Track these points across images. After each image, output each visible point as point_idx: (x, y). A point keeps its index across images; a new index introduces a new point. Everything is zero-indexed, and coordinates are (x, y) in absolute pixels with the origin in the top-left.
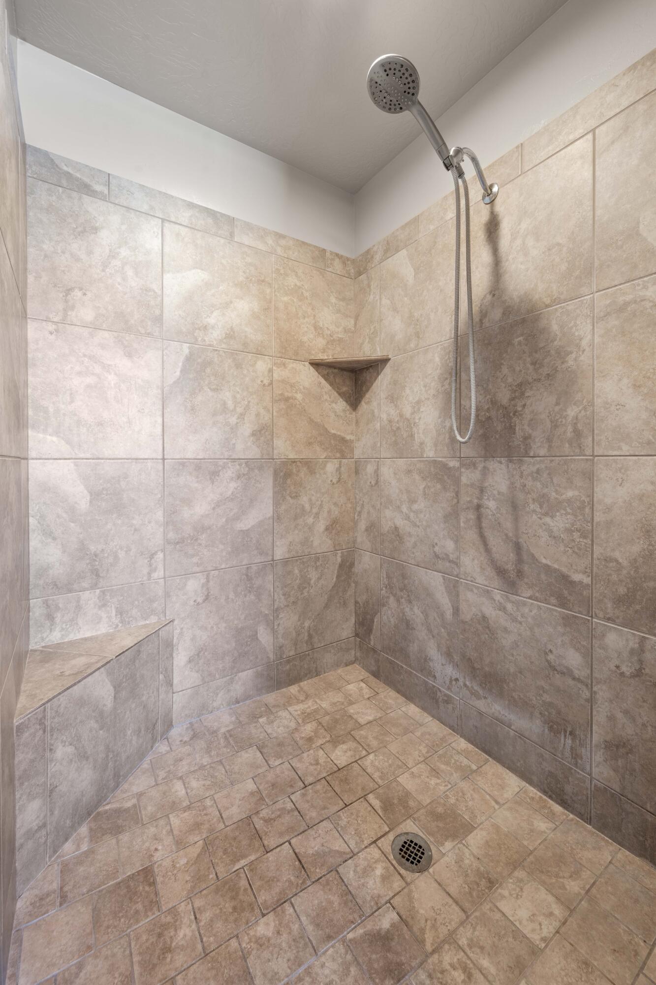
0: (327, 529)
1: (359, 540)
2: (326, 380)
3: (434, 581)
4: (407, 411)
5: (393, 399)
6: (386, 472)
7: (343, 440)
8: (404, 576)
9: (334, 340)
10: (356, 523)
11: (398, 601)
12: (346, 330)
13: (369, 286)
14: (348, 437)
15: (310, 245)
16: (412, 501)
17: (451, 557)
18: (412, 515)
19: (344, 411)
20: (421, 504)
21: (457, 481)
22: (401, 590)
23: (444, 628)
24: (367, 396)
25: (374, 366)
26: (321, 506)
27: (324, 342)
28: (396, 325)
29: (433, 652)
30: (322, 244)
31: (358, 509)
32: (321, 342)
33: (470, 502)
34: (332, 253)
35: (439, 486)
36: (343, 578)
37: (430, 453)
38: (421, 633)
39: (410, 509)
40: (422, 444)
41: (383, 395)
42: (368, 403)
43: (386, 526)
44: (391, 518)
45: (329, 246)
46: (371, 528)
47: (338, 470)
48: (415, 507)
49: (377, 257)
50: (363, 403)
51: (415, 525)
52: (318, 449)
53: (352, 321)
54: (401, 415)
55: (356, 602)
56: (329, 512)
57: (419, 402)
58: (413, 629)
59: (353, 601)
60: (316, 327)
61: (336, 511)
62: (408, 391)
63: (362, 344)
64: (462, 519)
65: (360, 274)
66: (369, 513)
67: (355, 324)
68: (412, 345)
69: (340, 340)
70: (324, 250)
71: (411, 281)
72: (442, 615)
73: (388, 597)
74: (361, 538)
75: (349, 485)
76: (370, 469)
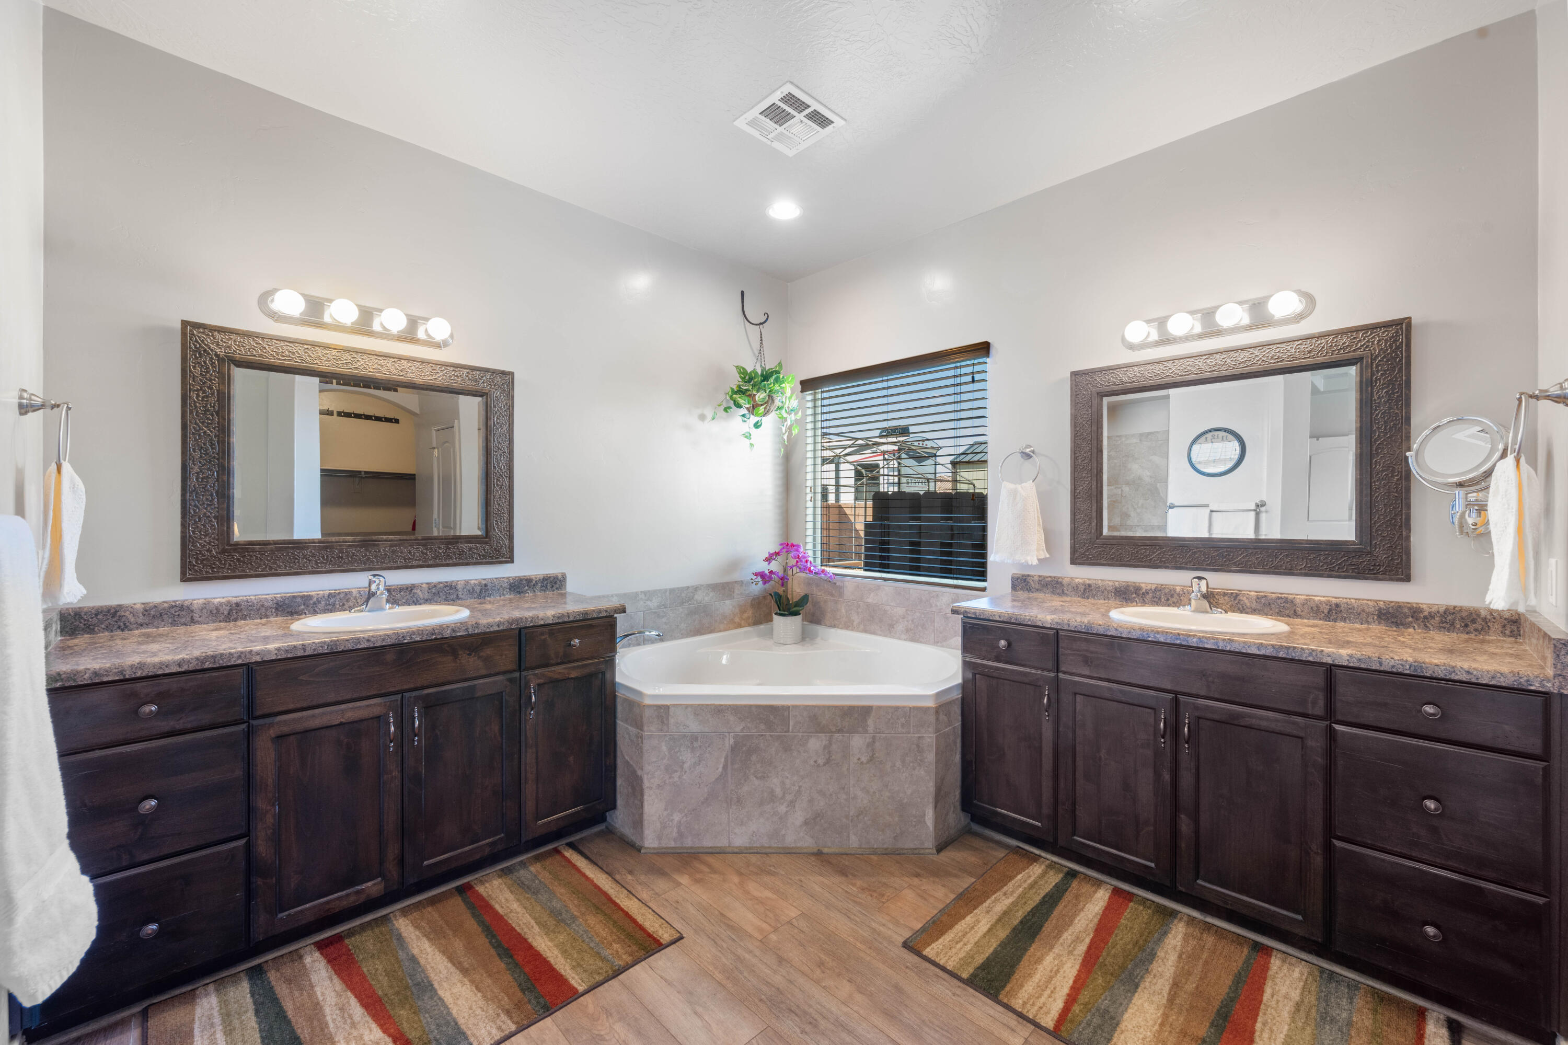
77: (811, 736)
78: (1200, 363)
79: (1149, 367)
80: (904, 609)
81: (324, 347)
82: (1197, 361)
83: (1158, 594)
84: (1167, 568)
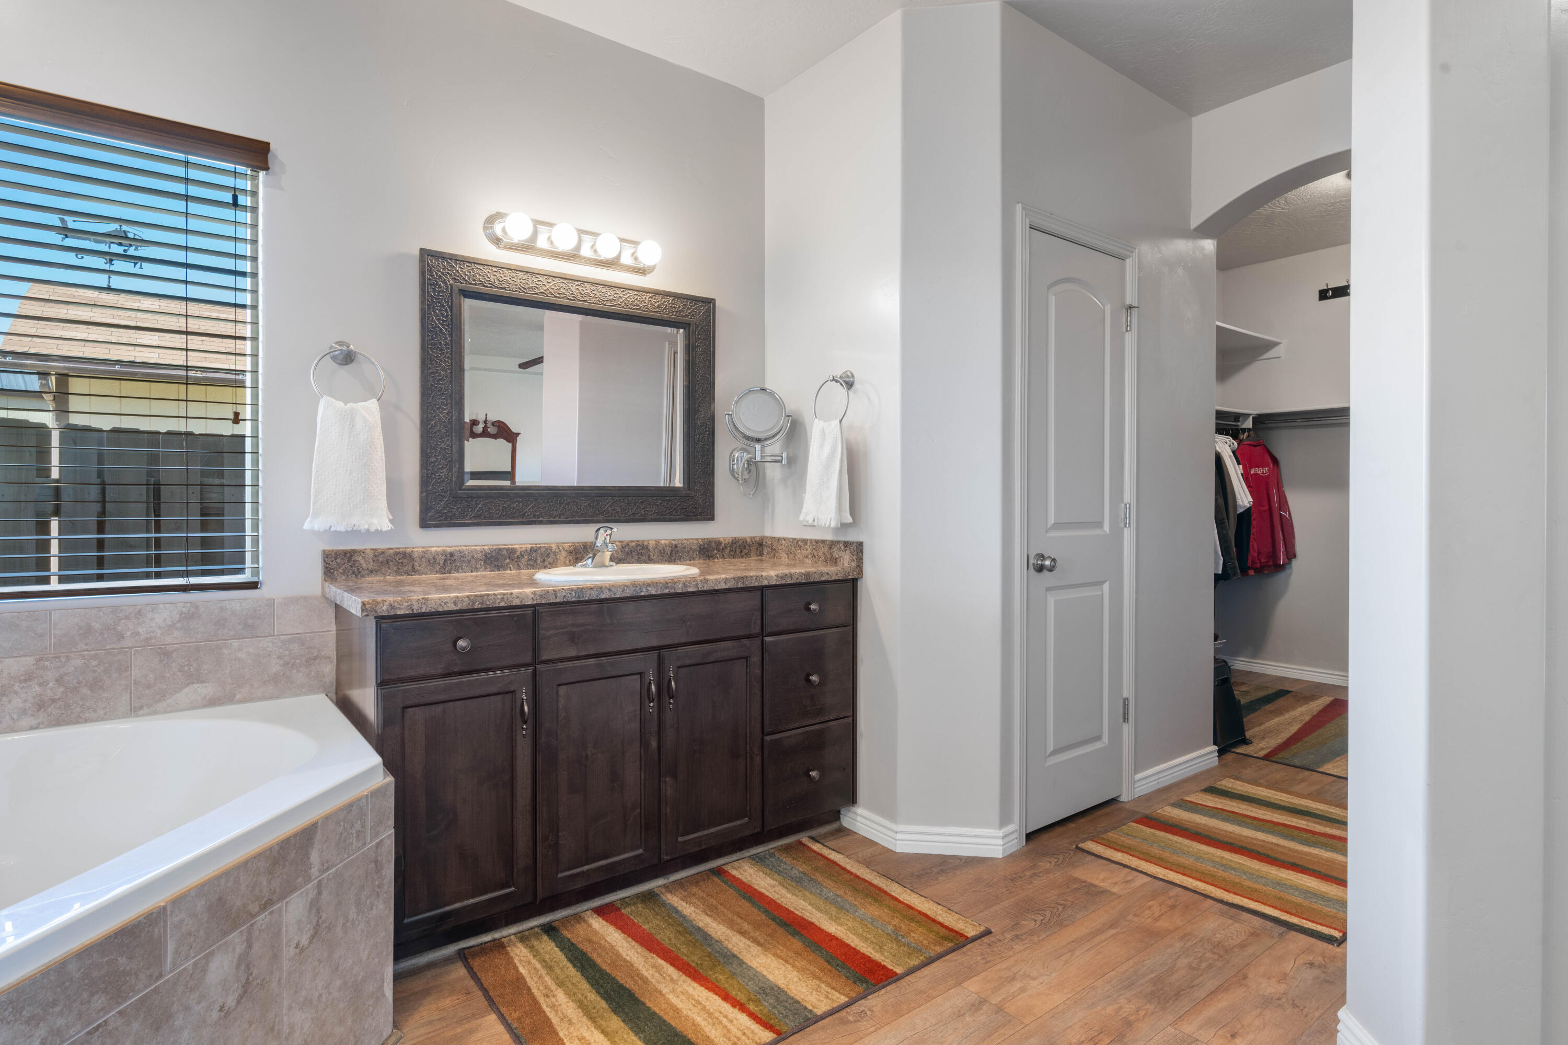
77: (212, 954)
78: (574, 287)
79: (520, 275)
80: (30, 660)
82: (570, 285)
83: (534, 555)
84: (541, 523)
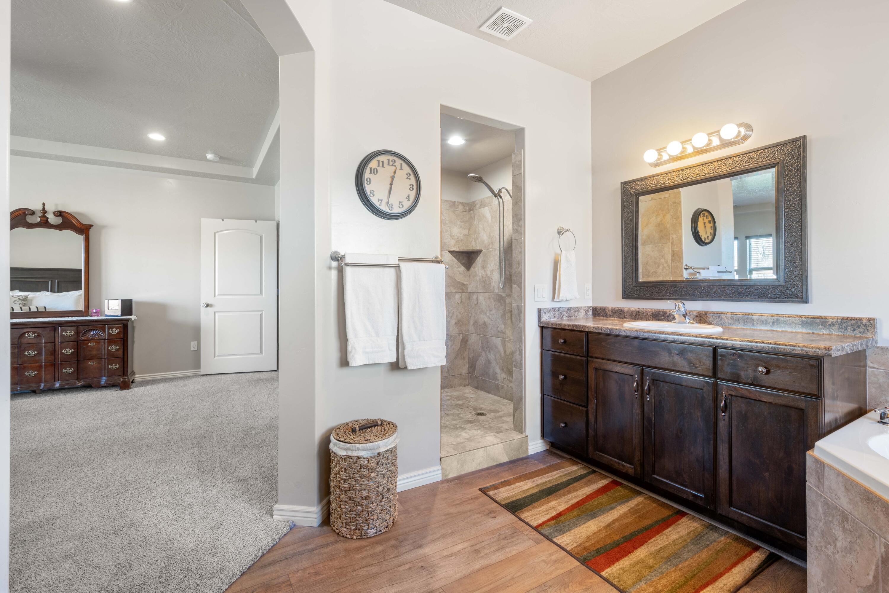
0: (456, 324)
1: (470, 329)
2: (455, 258)
3: (497, 341)
4: (489, 273)
5: (484, 267)
6: (481, 298)
7: (463, 284)
8: (488, 342)
9: (459, 240)
10: (469, 321)
11: (486, 353)
12: (464, 235)
13: (474, 217)
14: (465, 283)
15: (449, 201)
16: (491, 310)
17: (504, 331)
18: (490, 316)
19: (464, 271)
20: (493, 312)
21: (505, 302)
22: (487, 348)
23: (501, 359)
24: (474, 265)
25: (477, 253)
26: (453, 313)
27: (455, 242)
28: (484, 237)
29: (498, 371)
30: (454, 200)
31: (470, 315)
32: (453, 242)
33: (509, 310)
34: (458, 202)
35: (499, 304)
36: (463, 346)
37: (496, 291)
38: (494, 364)
39: (490, 314)
40: (494, 287)
41: (480, 266)
42: (474, 268)
43: (481, 322)
44: (483, 318)
45: (456, 199)
46: (476, 323)
47: (461, 297)
48: (492, 313)
49: (478, 206)
50: (472, 268)
51: (491, 320)
52: (452, 288)
53: (467, 231)
54: (487, 275)
55: (469, 358)
56: (457, 316)
57: (493, 270)
58: (491, 363)
59: (468, 357)
60: (451, 236)
61: (460, 316)
62: (489, 265)
63: (471, 242)
64: (507, 316)
65: (471, 211)
66: (474, 317)
67: (469, 232)
68: (490, 247)
69: (462, 240)
70: (455, 202)
71: (490, 221)
72: (500, 355)
73: (482, 352)
74: (472, 329)
75: (466, 304)
76: (475, 297)
81: (672, 172)
